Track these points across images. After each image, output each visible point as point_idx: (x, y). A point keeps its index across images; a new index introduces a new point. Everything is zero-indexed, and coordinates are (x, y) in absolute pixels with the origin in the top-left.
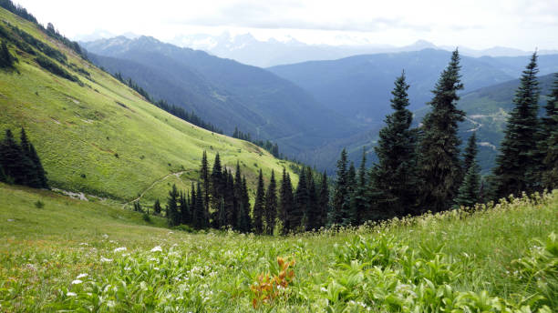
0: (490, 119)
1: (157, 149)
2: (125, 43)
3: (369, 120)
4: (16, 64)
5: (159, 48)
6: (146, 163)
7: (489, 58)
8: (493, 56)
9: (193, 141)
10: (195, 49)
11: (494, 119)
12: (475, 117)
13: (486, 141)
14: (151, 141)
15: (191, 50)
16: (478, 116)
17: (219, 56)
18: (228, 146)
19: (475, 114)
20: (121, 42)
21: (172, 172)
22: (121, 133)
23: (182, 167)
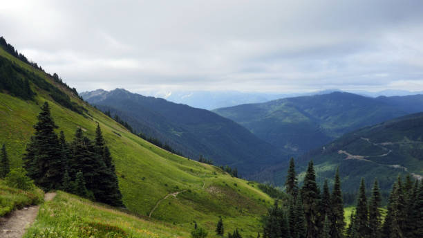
0: (398, 145)
1: (153, 172)
2: (103, 94)
3: (295, 150)
4: (36, 98)
5: (129, 97)
6: (148, 183)
7: (385, 97)
8: (387, 96)
9: (176, 166)
10: (156, 97)
11: (401, 145)
12: (385, 144)
13: (398, 164)
14: (147, 164)
15: (153, 98)
16: (387, 144)
17: (175, 102)
18: (203, 170)
19: (384, 142)
20: (100, 94)
21: (170, 192)
22: (123, 157)
23: (177, 187)
